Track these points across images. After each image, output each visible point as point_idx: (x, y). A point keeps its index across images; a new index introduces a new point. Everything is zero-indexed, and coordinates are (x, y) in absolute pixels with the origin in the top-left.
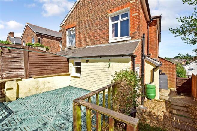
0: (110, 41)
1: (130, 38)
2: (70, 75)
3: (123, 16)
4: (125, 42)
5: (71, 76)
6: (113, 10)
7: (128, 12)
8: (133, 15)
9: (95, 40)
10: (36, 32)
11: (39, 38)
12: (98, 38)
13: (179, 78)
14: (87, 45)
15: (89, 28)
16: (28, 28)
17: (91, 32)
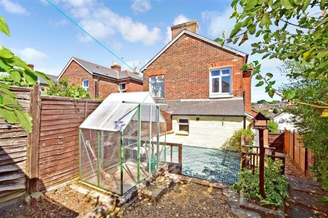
0: (210, 97)
1: (233, 96)
2: (173, 132)
3: (224, 72)
4: (228, 99)
5: (175, 133)
6: (214, 65)
7: (230, 69)
8: (236, 73)
9: (191, 93)
10: (94, 73)
11: (96, 80)
12: (196, 92)
13: (271, 133)
14: (181, 98)
15: (184, 79)
16: (73, 64)
17: (187, 84)
